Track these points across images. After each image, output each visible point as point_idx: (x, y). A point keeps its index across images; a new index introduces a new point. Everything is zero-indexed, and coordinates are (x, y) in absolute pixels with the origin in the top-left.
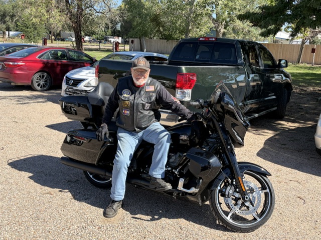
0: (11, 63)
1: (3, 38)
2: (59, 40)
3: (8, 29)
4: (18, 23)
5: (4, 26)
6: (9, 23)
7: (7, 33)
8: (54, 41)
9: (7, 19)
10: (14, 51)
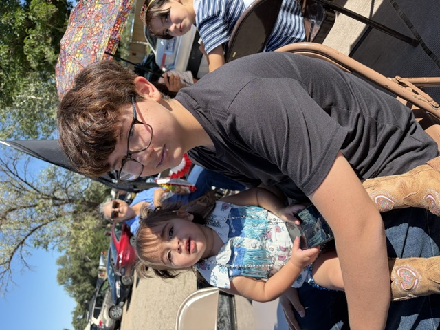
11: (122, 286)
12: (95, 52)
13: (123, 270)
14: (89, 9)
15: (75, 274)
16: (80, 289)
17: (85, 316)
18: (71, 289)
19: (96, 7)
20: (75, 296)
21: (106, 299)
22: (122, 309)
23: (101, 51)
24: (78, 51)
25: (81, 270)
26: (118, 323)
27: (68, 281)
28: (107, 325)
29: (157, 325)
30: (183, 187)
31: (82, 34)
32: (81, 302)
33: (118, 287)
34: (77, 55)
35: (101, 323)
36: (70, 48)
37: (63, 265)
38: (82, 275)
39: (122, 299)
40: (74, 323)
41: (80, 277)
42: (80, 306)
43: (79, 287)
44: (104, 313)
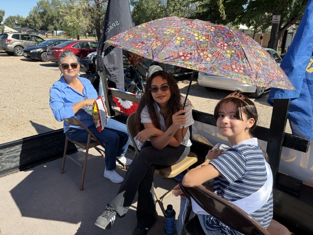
0: (57, 51)
1: (53, 35)
2: (91, 36)
3: (56, 29)
4: (62, 25)
5: (53, 27)
6: (56, 25)
7: (55, 32)
8: (87, 37)
9: (54, 22)
10: (59, 43)
11: (39, 54)
12: (180, 56)
13: (51, 53)
14: (226, 45)
15: (47, 14)
16: (36, 19)
17: (17, 25)
18: (35, 12)
19: (228, 51)
20: (31, 16)
21: (28, 41)
22: (22, 56)
23: (181, 63)
24: (183, 39)
25: (51, 18)
26: (11, 54)
27: (41, 9)
28: (8, 45)
29: (9, 89)
30: (99, 121)
31: (202, 40)
32: (27, 21)
33: (38, 50)
34: (179, 38)
35: (9, 41)
36: (187, 30)
37: (52, 3)
38: (47, 19)
39: (29, 55)
40: (11, 18)
41: (45, 17)
42: (24, 20)
43: (37, 18)
44: (17, 42)
